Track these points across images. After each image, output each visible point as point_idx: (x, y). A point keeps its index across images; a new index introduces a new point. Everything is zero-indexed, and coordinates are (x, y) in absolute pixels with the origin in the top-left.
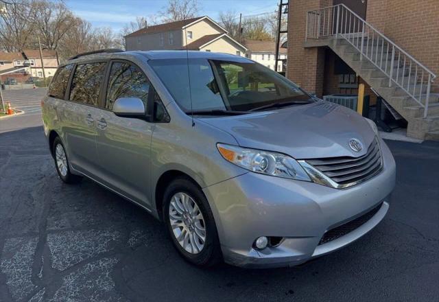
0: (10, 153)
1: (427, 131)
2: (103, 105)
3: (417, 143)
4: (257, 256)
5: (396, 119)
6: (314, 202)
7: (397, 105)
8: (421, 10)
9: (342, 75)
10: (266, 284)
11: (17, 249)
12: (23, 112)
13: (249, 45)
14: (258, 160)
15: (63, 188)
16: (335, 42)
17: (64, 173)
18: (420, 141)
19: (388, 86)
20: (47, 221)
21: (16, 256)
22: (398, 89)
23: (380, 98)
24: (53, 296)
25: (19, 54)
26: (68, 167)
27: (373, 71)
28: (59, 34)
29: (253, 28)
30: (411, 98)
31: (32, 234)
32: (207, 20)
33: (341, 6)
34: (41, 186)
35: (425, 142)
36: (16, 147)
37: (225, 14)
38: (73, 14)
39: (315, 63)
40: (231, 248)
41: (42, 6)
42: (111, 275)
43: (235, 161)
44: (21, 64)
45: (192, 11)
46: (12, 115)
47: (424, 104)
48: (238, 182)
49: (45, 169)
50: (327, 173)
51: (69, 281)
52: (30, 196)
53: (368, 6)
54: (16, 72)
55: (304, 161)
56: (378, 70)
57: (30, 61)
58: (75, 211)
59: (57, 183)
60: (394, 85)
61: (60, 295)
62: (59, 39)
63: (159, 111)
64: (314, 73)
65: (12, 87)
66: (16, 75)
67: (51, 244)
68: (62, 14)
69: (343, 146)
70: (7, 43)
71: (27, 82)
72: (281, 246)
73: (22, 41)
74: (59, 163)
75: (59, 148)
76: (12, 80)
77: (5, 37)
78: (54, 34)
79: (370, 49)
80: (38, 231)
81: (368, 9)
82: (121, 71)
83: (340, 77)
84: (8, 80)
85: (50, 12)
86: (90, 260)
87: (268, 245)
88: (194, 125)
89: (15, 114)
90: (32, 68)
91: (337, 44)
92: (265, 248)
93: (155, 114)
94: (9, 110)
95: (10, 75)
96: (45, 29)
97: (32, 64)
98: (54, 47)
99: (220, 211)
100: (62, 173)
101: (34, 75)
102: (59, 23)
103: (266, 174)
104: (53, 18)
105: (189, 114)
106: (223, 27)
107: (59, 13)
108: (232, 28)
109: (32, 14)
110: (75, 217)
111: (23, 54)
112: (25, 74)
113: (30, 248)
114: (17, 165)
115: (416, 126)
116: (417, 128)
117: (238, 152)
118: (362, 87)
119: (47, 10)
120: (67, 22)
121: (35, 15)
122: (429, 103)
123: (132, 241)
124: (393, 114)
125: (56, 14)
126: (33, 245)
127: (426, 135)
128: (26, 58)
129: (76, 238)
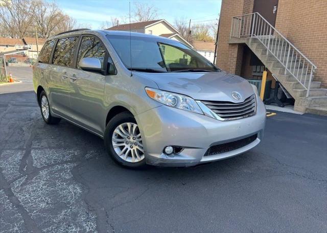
0: (9, 105)
1: (307, 107)
2: (75, 66)
3: (300, 115)
4: (165, 158)
5: (288, 97)
6: (203, 127)
7: (289, 88)
8: (313, 20)
9: (255, 66)
10: (169, 179)
11: (10, 156)
12: (21, 82)
13: (195, 44)
14: (170, 98)
15: (45, 126)
16: (250, 41)
17: (47, 117)
18: (301, 113)
19: (284, 74)
20: (32, 143)
21: (10, 159)
22: (290, 76)
23: (278, 82)
24: (32, 179)
25: (21, 40)
26: (50, 113)
27: (274, 63)
28: (51, 26)
29: (199, 31)
30: (299, 83)
31: (21, 149)
32: (164, 23)
33: (256, 14)
34: (30, 124)
35: (305, 114)
36: (14, 102)
37: (179, 19)
38: (63, 11)
39: (236, 55)
40: (150, 153)
41: (39, 4)
42: (71, 171)
43: (156, 98)
44: (22, 48)
45: (154, 15)
46: (12, 83)
47: (307, 88)
48: (156, 111)
49: (33, 115)
50: (214, 110)
51: (43, 173)
52: (21, 129)
53: (277, 16)
54: (17, 54)
55: (200, 101)
56: (278, 62)
57: (28, 46)
58: (52, 138)
59: (42, 123)
60: (288, 73)
61: (36, 179)
62: (51, 30)
63: (111, 69)
64: (235, 63)
65: (14, 65)
66: (17, 56)
67: (33, 155)
68: (54, 11)
69: (227, 94)
70: (12, 31)
71: (26, 62)
72: (181, 153)
73: (23, 31)
74: (43, 110)
75: (44, 99)
76: (14, 59)
77: (10, 27)
78: (47, 26)
79: (274, 47)
80: (25, 148)
81: (277, 18)
82: (92, 46)
83: (254, 67)
84: (11, 59)
85: (45, 9)
86: (59, 164)
87: (173, 153)
88: (132, 76)
89: (15, 82)
90: (29, 51)
91: (252, 42)
92: (170, 154)
93: (108, 70)
94: (10, 80)
95: (13, 56)
96: (41, 22)
97: (30, 48)
98: (47, 36)
99: (146, 136)
100: (45, 117)
101: (31, 57)
102: (52, 18)
103: (175, 107)
104: (47, 14)
105: (130, 69)
106: (176, 29)
107: (52, 10)
108: (184, 30)
109: (31, 10)
110: (51, 142)
111: (23, 40)
112: (24, 56)
113: (19, 156)
114: (13, 112)
115: (300, 103)
116: (301, 105)
117: (158, 93)
118: (265, 73)
119: (43, 8)
120: (58, 18)
121: (34, 11)
122: (311, 88)
123: (88, 156)
124: (286, 94)
125: (49, 11)
126: (21, 155)
127: (307, 109)
128: (25, 43)
129: (51, 152)
